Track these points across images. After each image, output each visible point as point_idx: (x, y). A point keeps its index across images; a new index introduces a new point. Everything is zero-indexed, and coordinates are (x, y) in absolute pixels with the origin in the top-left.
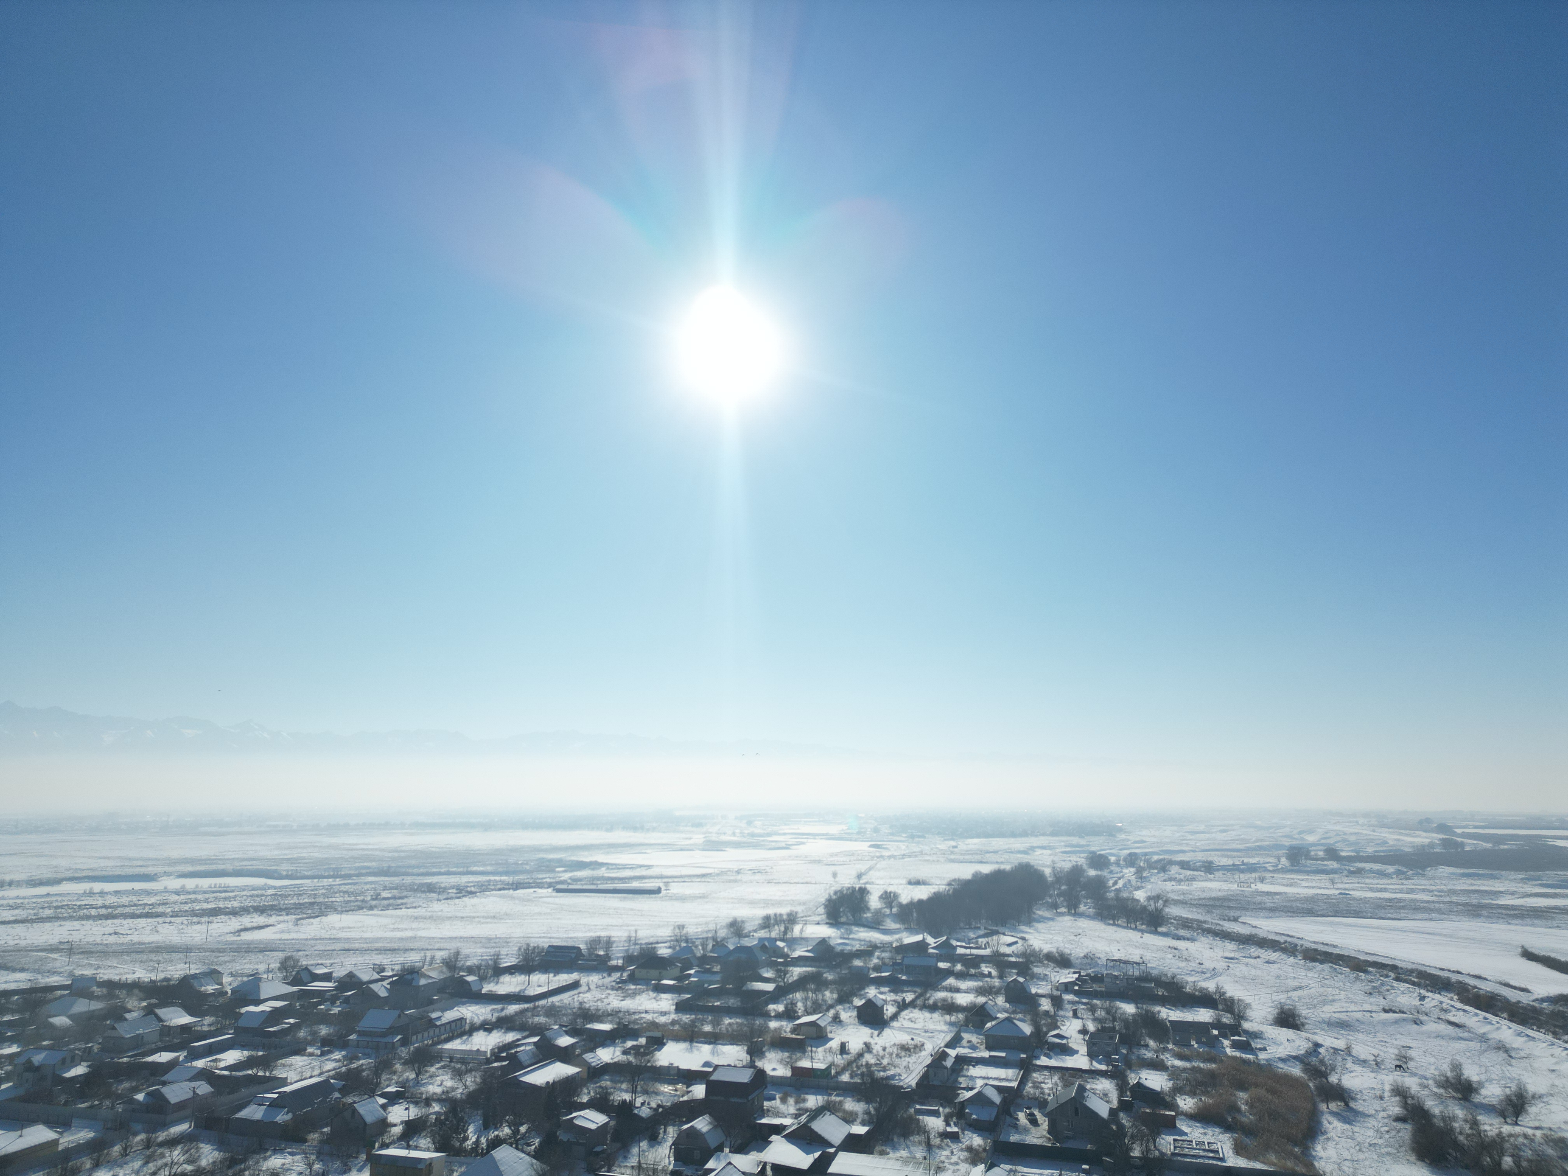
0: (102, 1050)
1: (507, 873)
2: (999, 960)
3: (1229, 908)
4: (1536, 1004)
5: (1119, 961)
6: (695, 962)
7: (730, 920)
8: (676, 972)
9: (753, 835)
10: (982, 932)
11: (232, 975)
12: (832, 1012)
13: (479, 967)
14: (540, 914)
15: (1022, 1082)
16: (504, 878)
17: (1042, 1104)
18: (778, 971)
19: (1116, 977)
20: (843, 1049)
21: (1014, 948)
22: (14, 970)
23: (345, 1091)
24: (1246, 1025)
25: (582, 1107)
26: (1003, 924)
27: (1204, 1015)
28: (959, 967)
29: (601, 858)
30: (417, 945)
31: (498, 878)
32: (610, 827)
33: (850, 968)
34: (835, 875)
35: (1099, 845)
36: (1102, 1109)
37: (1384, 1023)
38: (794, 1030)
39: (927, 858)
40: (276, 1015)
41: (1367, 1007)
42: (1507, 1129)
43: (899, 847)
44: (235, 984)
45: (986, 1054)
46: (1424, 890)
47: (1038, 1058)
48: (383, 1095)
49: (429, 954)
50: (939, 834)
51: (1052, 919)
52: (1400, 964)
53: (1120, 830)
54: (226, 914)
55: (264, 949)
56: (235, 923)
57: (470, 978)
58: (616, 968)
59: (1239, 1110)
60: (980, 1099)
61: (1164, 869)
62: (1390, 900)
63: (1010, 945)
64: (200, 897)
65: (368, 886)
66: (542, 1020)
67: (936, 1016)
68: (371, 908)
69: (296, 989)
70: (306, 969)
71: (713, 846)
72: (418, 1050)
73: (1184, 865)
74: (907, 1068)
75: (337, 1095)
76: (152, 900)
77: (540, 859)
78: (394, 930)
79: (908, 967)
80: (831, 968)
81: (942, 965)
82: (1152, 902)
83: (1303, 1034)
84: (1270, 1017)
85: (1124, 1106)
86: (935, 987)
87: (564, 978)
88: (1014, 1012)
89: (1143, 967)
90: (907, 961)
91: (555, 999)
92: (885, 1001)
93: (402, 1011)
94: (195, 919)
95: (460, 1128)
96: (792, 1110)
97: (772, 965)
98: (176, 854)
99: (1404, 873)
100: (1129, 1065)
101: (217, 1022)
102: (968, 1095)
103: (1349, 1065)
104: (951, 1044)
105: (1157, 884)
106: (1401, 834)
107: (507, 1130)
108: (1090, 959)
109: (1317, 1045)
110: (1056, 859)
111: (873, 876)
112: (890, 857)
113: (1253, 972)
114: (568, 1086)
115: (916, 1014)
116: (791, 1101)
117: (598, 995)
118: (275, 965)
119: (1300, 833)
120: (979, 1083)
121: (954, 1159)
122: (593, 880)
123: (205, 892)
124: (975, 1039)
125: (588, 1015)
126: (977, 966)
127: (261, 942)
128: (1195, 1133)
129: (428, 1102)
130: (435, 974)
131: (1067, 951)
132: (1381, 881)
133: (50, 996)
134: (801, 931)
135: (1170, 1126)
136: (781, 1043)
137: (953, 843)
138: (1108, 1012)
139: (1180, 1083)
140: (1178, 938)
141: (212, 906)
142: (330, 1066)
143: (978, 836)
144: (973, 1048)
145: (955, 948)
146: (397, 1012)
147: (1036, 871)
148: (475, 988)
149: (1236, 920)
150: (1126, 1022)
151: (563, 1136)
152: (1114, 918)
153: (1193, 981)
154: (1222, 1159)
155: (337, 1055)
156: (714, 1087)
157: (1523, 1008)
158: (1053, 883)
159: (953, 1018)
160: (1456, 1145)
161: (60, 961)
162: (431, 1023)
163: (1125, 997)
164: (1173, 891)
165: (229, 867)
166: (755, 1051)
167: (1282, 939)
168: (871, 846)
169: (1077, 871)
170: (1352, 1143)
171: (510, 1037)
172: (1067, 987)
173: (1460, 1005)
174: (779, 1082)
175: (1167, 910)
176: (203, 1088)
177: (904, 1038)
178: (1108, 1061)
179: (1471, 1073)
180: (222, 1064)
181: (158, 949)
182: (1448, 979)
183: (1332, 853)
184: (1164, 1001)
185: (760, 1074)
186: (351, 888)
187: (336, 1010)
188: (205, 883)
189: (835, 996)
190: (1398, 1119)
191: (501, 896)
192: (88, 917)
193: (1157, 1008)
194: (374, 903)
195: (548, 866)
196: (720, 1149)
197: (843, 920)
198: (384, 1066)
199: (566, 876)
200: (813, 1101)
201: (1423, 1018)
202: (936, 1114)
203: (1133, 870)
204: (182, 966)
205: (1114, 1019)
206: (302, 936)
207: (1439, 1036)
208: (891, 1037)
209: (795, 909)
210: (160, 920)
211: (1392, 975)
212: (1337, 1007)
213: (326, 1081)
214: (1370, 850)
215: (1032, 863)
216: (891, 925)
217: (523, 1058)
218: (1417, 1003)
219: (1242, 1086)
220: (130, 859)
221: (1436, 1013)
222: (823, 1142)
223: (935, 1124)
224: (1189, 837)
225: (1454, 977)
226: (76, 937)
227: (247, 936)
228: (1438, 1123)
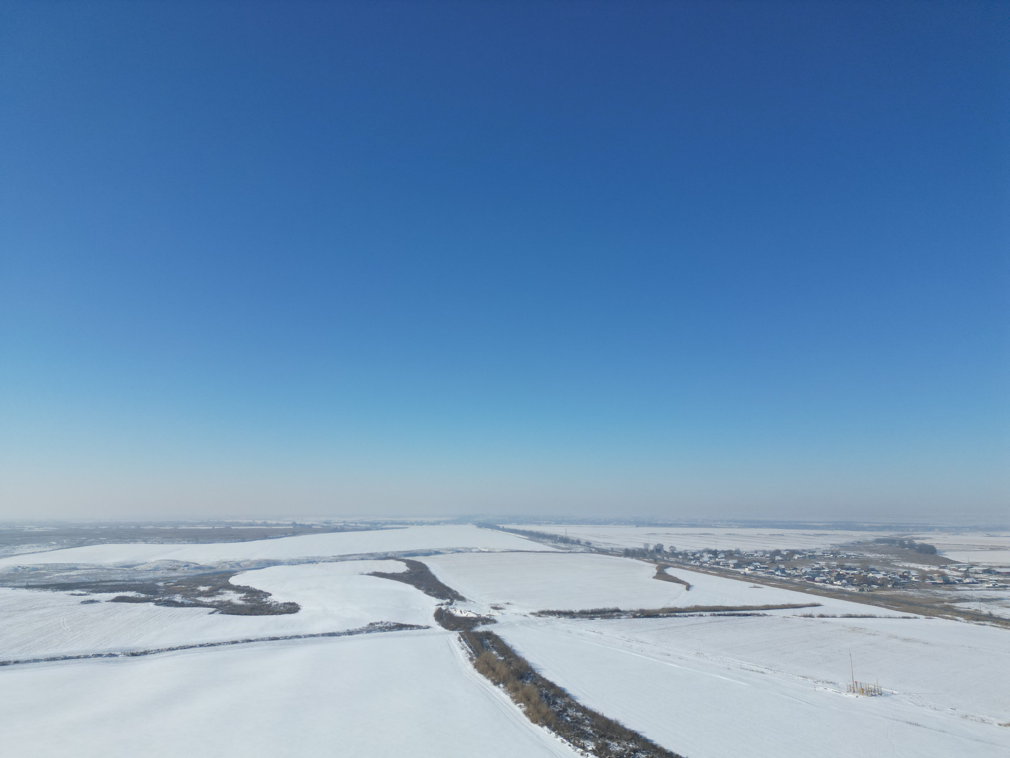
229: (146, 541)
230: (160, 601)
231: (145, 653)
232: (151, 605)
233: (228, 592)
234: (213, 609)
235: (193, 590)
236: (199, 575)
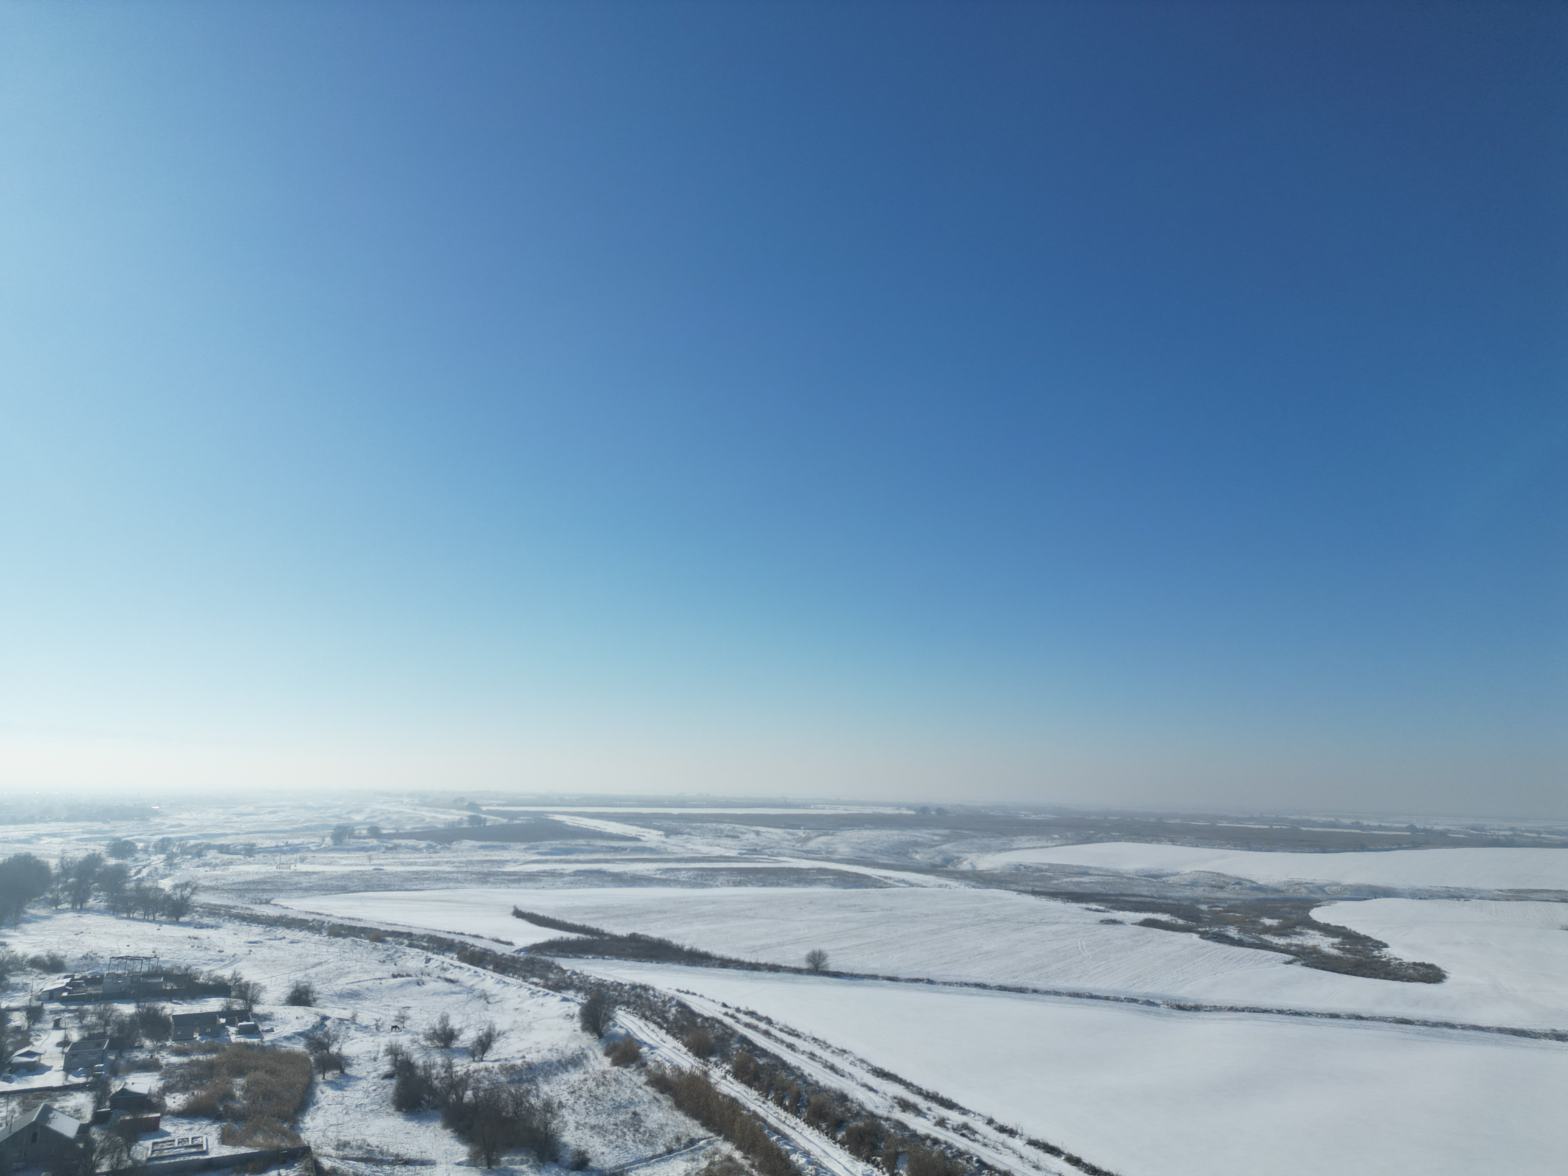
3: (264, 890)
4: (516, 955)
5: (127, 958)
19: (119, 976)
24: (257, 1009)
27: (214, 1005)
35: (126, 831)
36: (69, 1128)
37: (391, 988)
41: (378, 975)
42: (474, 1066)
46: (447, 862)
51: (48, 918)
53: (156, 813)
59: (232, 1097)
61: (199, 855)
62: (417, 873)
73: (223, 849)
82: (178, 891)
83: (313, 1009)
84: (284, 997)
85: (99, 1119)
89: (153, 962)
99: (433, 847)
100: (115, 1072)
103: (352, 1033)
105: (188, 871)
106: (437, 812)
108: (89, 959)
109: (325, 1018)
110: (67, 847)
113: (275, 954)
119: (350, 812)
128: (179, 1131)
131: (61, 953)
132: (412, 856)
135: (152, 1129)
138: (101, 1016)
139: (173, 1081)
140: (201, 926)
147: (38, 862)
149: (268, 902)
150: (120, 1025)
152: (129, 910)
153: (210, 970)
154: (205, 1153)
157: (506, 959)
158: (58, 876)
160: (432, 1090)
163: (126, 997)
164: (205, 877)
167: (310, 918)
169: (93, 860)
170: (340, 1108)
172: (52, 996)
173: (457, 963)
175: (194, 898)
178: (89, 1071)
179: (455, 1023)
182: (453, 940)
183: (375, 832)
184: (170, 996)
190: (387, 1076)
193: (162, 1004)
201: (425, 978)
203: (163, 856)
205: (107, 1024)
207: (436, 993)
211: (406, 942)
212: (351, 978)
214: (408, 827)
215: (34, 853)
218: (423, 965)
219: (241, 1072)
221: (438, 972)
224: (235, 819)
225: (458, 938)
228: (420, 1072)
229: (1173, 842)
230: (1206, 932)
231: (1197, 1008)
232: (1195, 937)
233: (1311, 932)
234: (1291, 957)
235: (1254, 923)
236: (1259, 900)
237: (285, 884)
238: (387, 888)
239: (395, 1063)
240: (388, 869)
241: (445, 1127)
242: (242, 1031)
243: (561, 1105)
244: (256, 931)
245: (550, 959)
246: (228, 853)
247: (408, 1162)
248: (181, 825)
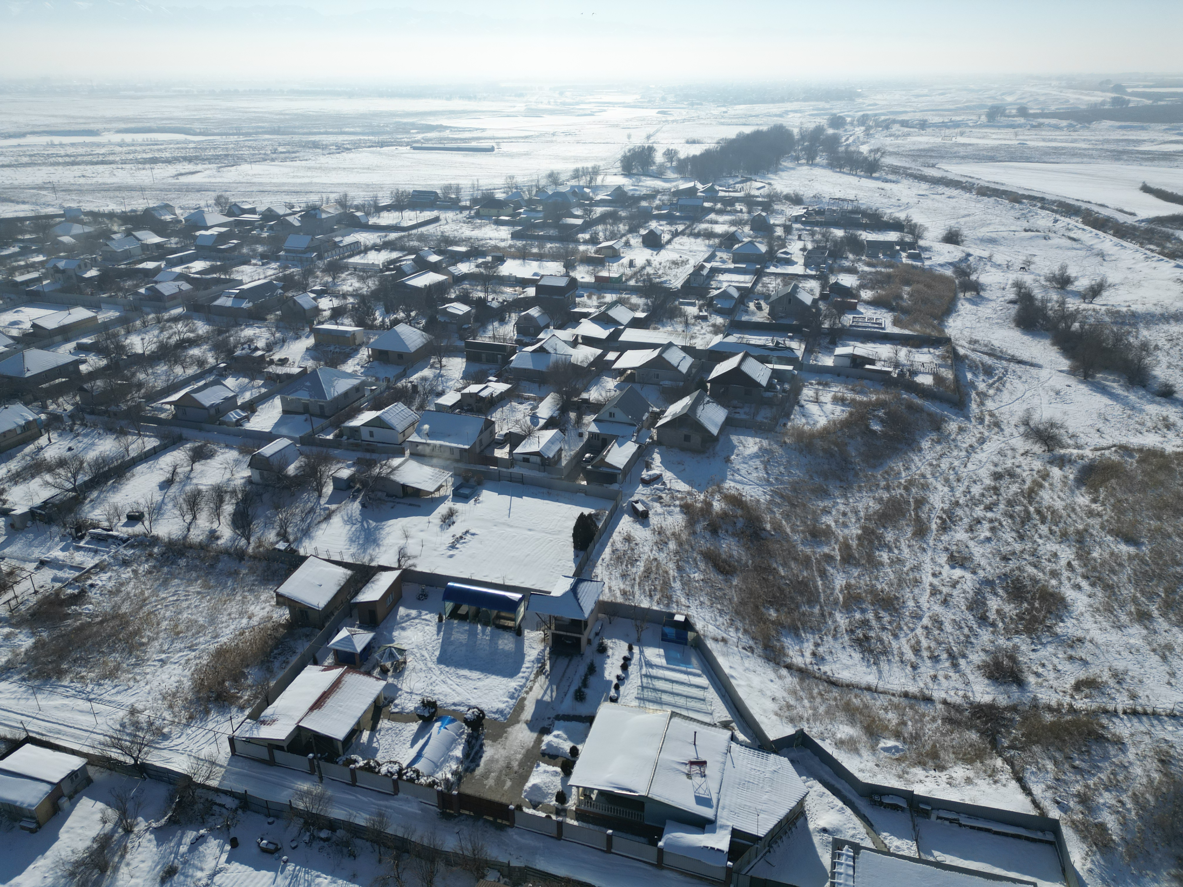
0: (104, 260)
1: (373, 134)
2: (749, 201)
3: (931, 157)
4: (1137, 224)
5: (839, 199)
6: (523, 203)
7: (549, 172)
8: (510, 211)
9: (564, 104)
10: (739, 180)
11: (181, 208)
12: (624, 239)
13: (363, 206)
14: (403, 166)
15: (755, 284)
16: (371, 138)
17: (766, 297)
18: (585, 210)
19: (834, 211)
20: (631, 264)
21: (761, 191)
22: (18, 203)
23: (285, 288)
24: (921, 243)
25: (451, 301)
26: (756, 173)
27: (892, 236)
28: (719, 206)
29: (445, 122)
30: (314, 189)
31: (366, 138)
32: (450, 96)
33: (638, 207)
34: (629, 137)
35: (839, 108)
36: (807, 299)
37: (1022, 239)
38: (597, 252)
39: (702, 121)
40: (222, 238)
41: (1013, 228)
42: (1083, 306)
43: (678, 114)
44: (186, 215)
45: (732, 266)
46: (1084, 140)
47: (768, 267)
48: (313, 292)
49: (324, 196)
50: (714, 101)
51: (793, 169)
52: (1047, 197)
53: (859, 95)
54: (163, 162)
55: (200, 189)
56: (172, 169)
57: (358, 214)
58: (465, 208)
59: (902, 298)
60: (725, 295)
61: (887, 127)
62: (1056, 148)
63: (759, 189)
64: (138, 148)
65: (266, 143)
66: (415, 243)
67: (699, 240)
68: (273, 160)
69: (232, 219)
70: (235, 205)
71: (533, 113)
72: (330, 263)
73: (904, 124)
74: (675, 276)
75: (280, 291)
76: (103, 151)
77: (396, 122)
78: (294, 177)
79: (681, 206)
80: (624, 207)
81: (706, 204)
82: (872, 154)
83: (961, 248)
84: (940, 237)
85: (823, 297)
86: (700, 221)
87: (428, 215)
88: (756, 237)
89: (855, 203)
90: (681, 202)
91: (423, 229)
92: (663, 231)
93: (314, 236)
94: (141, 166)
95: (369, 312)
96: (595, 303)
97: (581, 206)
98: (109, 114)
99: (1074, 126)
100: (832, 271)
101: (181, 242)
102: (716, 292)
103: (988, 268)
104: (708, 260)
105: (880, 139)
106: (1081, 94)
107: (401, 315)
108: (817, 198)
109: (969, 255)
110: (804, 120)
111: (659, 137)
112: (673, 121)
113: (936, 205)
114: (439, 289)
115: (685, 239)
116: (595, 298)
117: (454, 227)
118: (212, 202)
119: (1003, 94)
120: (725, 285)
121: (703, 331)
122: (440, 140)
123: (141, 145)
124: (725, 256)
125: (448, 241)
126: (733, 205)
127: (195, 184)
128: (868, 313)
129: (344, 296)
130: (331, 211)
131: (801, 193)
132: (1054, 133)
133: (52, 222)
134: (603, 181)
135: (852, 309)
136: (588, 260)
137: (724, 109)
138: (824, 235)
139: (865, 282)
140: (887, 181)
141: (149, 156)
142: (270, 272)
143: (745, 103)
144: (724, 262)
145: (717, 192)
146: (310, 237)
147: (787, 130)
148: (363, 221)
149: (933, 166)
150: (835, 243)
151: (441, 318)
152: (841, 167)
153: (891, 212)
154: (883, 329)
155: (274, 265)
156: (541, 289)
157: (1127, 227)
158: (799, 140)
159: (711, 242)
160: (1045, 317)
161: (49, 196)
162: (336, 245)
163: (837, 225)
164: (891, 145)
165: (153, 125)
166: (569, 266)
167: (964, 180)
168: (659, 113)
169: (819, 130)
170: (974, 317)
171: (395, 255)
172: (797, 219)
173: (1081, 226)
174: (586, 286)
175: (883, 160)
176: (185, 286)
177: (675, 256)
178: (817, 268)
179: (1072, 272)
180: (193, 271)
181: (120, 188)
182: (1080, 207)
183: (1023, 112)
184: (865, 227)
185: (573, 282)
186: (254, 144)
187: (265, 235)
188: (140, 137)
189: (627, 228)
190: (1012, 302)
191: (371, 152)
192: (58, 164)
193: (860, 232)
194: (274, 156)
195: (405, 129)
196: (547, 327)
197: (635, 171)
198: (308, 273)
199: (419, 137)
200: (609, 298)
201: (1051, 235)
202: (693, 304)
203: (863, 128)
204: (141, 201)
205: (827, 241)
206: (226, 180)
207: (1059, 247)
208: (666, 255)
209: (598, 164)
210: (114, 166)
211: (1039, 205)
212: (991, 228)
213: (270, 283)
214: (1053, 108)
215: (785, 124)
216: (670, 175)
217: (406, 269)
218: (1051, 224)
219: (908, 283)
220: (73, 117)
221: (1063, 231)
222: (615, 322)
223: (692, 311)
224: (914, 99)
225: (1084, 206)
226: (54, 179)
227: (183, 180)
228: (1038, 303)
237: (947, 152)
238: (1028, 160)
239: (1019, 293)
240: (1031, 144)
241: (1053, 344)
242: (910, 256)
243: (1157, 347)
244: (924, 186)
245: (1170, 231)
246: (907, 127)
247: (1020, 362)
248: (876, 105)
